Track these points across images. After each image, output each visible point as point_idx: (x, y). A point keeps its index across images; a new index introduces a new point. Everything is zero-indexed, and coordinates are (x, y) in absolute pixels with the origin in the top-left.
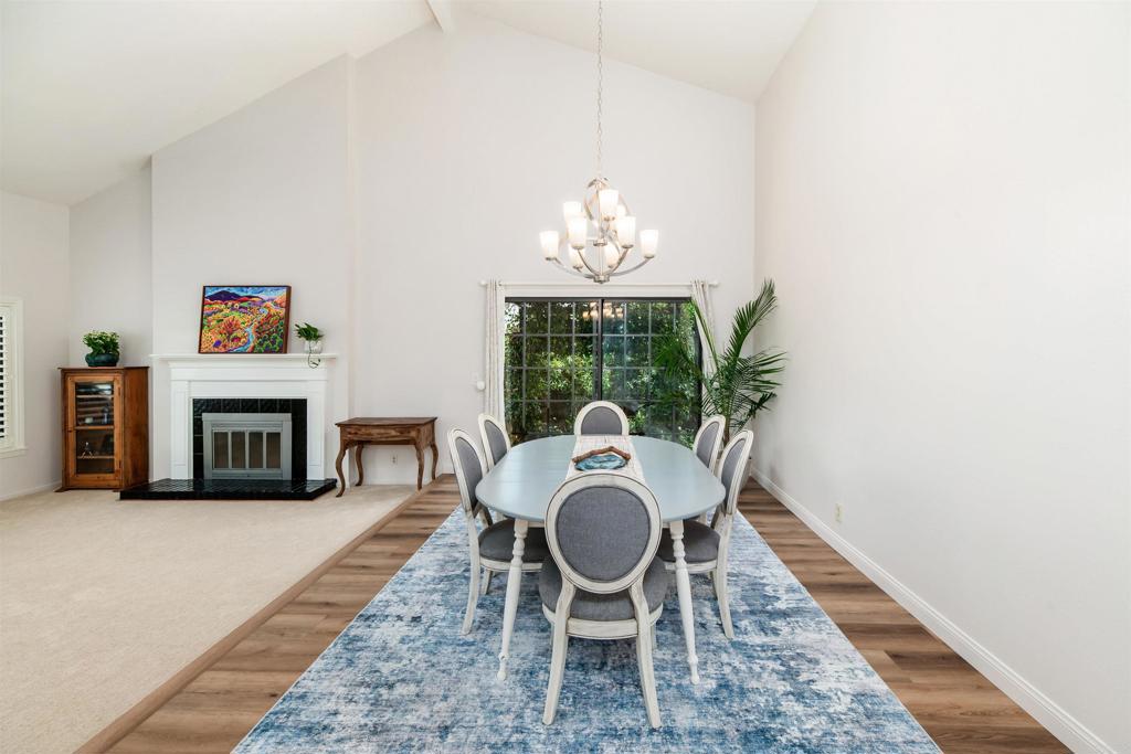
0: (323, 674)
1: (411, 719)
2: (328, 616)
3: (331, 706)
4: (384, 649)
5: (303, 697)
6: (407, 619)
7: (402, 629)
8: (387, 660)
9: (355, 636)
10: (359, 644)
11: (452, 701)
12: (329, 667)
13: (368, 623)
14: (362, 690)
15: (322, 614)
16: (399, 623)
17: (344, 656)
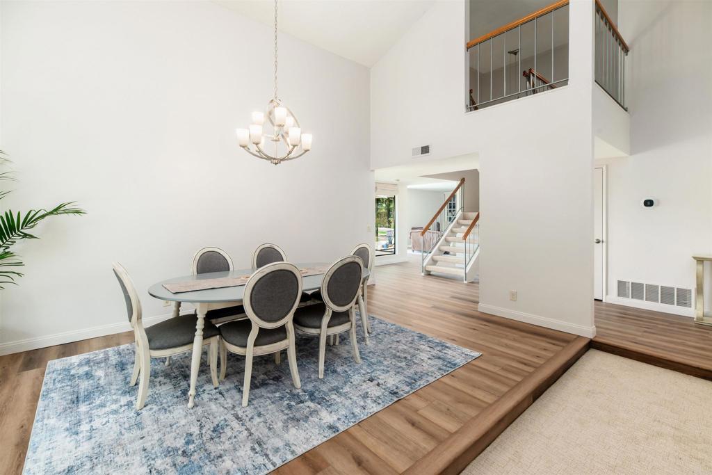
0: (430, 374)
1: (405, 347)
2: (416, 411)
3: (430, 361)
4: (398, 373)
5: (440, 369)
6: (375, 382)
7: (382, 378)
8: (401, 367)
9: (408, 386)
10: (407, 380)
11: (389, 346)
12: (426, 375)
13: (396, 390)
14: (416, 362)
15: (420, 415)
16: (381, 382)
17: (417, 377)
